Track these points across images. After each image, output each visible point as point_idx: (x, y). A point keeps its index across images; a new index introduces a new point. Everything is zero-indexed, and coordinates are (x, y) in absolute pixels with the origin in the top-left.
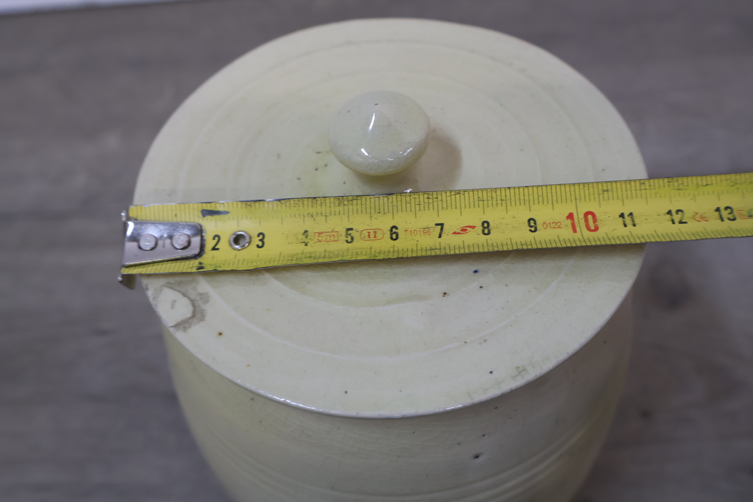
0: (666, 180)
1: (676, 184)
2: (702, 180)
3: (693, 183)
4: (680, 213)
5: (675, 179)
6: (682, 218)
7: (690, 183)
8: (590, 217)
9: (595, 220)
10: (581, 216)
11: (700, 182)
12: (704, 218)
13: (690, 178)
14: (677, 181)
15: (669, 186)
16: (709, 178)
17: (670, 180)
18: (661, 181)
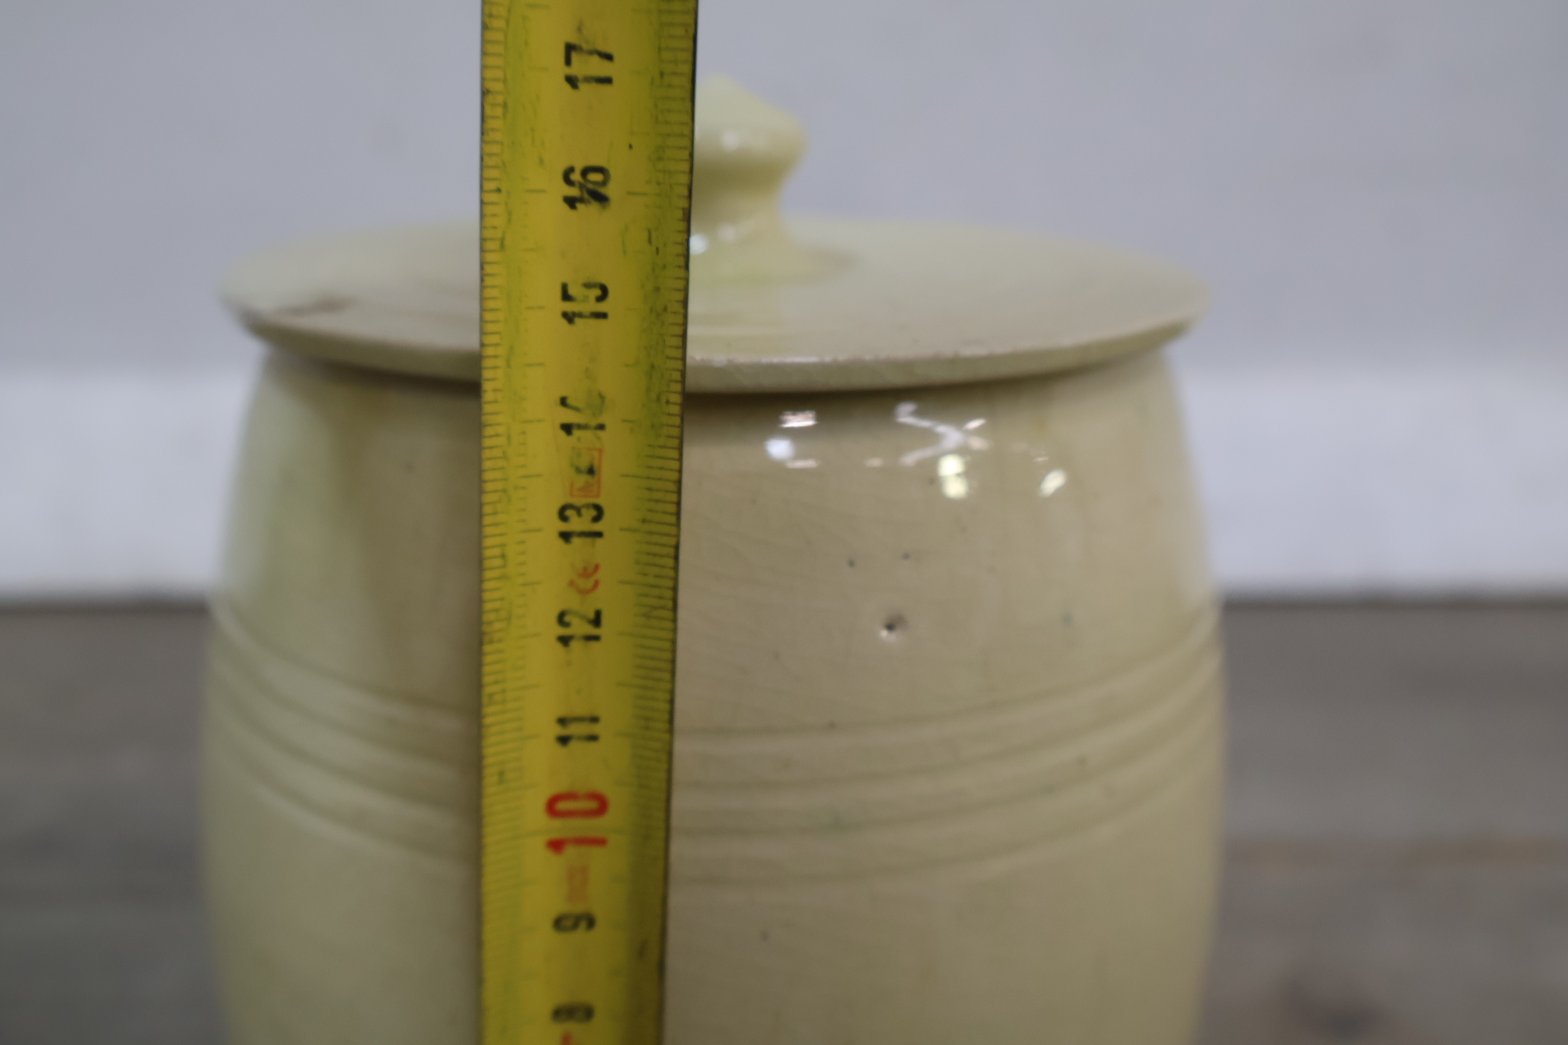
0: (487, 648)
1: (497, 626)
2: (492, 569)
3: (497, 589)
4: (567, 619)
5: (486, 628)
6: (583, 617)
7: (496, 595)
8: (561, 806)
9: (570, 796)
10: (557, 823)
11: (496, 573)
12: (590, 571)
13: (487, 596)
14: (490, 623)
15: (500, 641)
16: (488, 553)
17: (486, 639)
18: (488, 659)
